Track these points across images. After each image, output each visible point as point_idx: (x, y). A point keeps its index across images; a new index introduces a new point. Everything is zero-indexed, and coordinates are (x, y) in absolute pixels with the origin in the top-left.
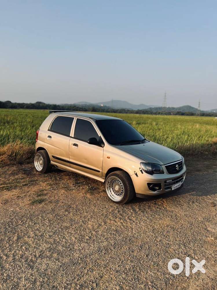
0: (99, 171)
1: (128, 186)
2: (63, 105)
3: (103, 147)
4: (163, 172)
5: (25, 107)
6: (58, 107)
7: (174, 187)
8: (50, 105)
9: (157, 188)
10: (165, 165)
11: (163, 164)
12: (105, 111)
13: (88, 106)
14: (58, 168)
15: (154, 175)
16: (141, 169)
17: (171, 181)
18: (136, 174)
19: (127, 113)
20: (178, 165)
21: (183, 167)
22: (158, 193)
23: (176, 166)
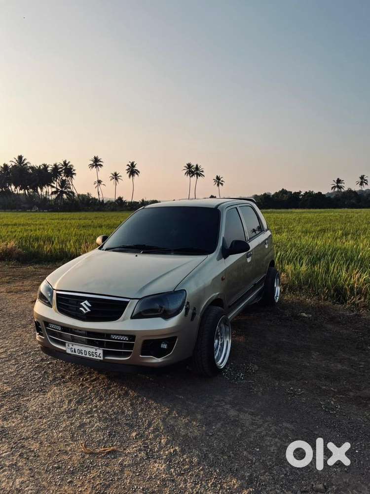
7: (72, 349)
10: (57, 292)
20: (90, 303)
21: (120, 316)
22: (43, 343)
23: (82, 304)
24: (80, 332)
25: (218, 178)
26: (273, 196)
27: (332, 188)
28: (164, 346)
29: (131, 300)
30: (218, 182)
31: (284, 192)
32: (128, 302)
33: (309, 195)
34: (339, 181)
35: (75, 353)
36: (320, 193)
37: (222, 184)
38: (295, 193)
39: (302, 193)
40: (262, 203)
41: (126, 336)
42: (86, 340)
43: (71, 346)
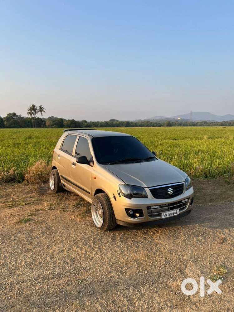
0: (89, 193)
1: (107, 210)
2: (136, 121)
3: (92, 167)
4: (146, 197)
5: (99, 125)
6: (131, 124)
7: (165, 215)
8: (124, 122)
9: (138, 215)
10: (149, 188)
11: (147, 187)
12: (182, 124)
13: (163, 120)
14: (65, 188)
15: (133, 199)
16: (118, 192)
17: (158, 207)
18: (115, 197)
19: (209, 126)
20: (172, 188)
21: (183, 191)
22: (139, 221)
23: (169, 190)
24: (163, 206)
32: (183, 184)
35: (167, 217)
41: (187, 199)
42: (168, 208)
43: (165, 214)
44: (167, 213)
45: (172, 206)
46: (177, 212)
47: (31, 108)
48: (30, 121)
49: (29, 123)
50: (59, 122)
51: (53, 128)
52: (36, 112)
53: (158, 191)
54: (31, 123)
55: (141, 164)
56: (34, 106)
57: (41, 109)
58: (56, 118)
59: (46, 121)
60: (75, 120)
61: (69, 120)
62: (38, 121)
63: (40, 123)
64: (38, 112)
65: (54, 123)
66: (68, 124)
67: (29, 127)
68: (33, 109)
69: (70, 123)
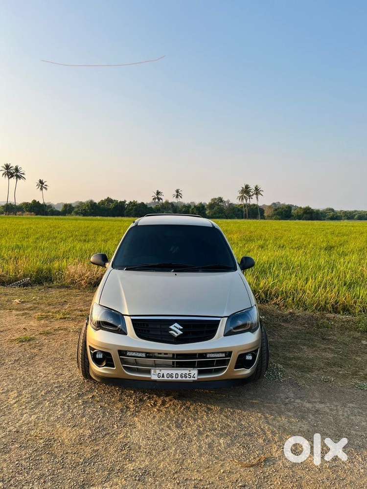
4: (124, 332)
10: (133, 317)
11: (128, 314)
15: (100, 331)
20: (181, 325)
21: (214, 335)
22: (110, 374)
23: (172, 327)
25: (41, 182)
26: (99, 203)
27: (154, 199)
28: (249, 358)
29: (222, 319)
30: (42, 186)
31: (109, 200)
32: (220, 321)
33: (133, 204)
34: (158, 193)
35: (163, 378)
36: (143, 203)
37: (46, 189)
38: (121, 202)
39: (127, 203)
40: (88, 211)
41: (222, 353)
42: (173, 362)
43: (158, 372)
44: (165, 371)
45: (182, 361)
46: (192, 374)
47: (242, 191)
48: (240, 209)
49: (239, 212)
50: (285, 211)
51: (273, 219)
52: (250, 196)
53: (150, 326)
54: (242, 212)
55: (176, 275)
56: (247, 187)
57: (257, 191)
58: (284, 205)
59: (264, 209)
60: (311, 208)
61: (301, 208)
62: (252, 209)
63: (255, 213)
64: (253, 195)
65: (276, 212)
66: (299, 214)
67: (238, 218)
68: (246, 191)
69: (302, 212)
